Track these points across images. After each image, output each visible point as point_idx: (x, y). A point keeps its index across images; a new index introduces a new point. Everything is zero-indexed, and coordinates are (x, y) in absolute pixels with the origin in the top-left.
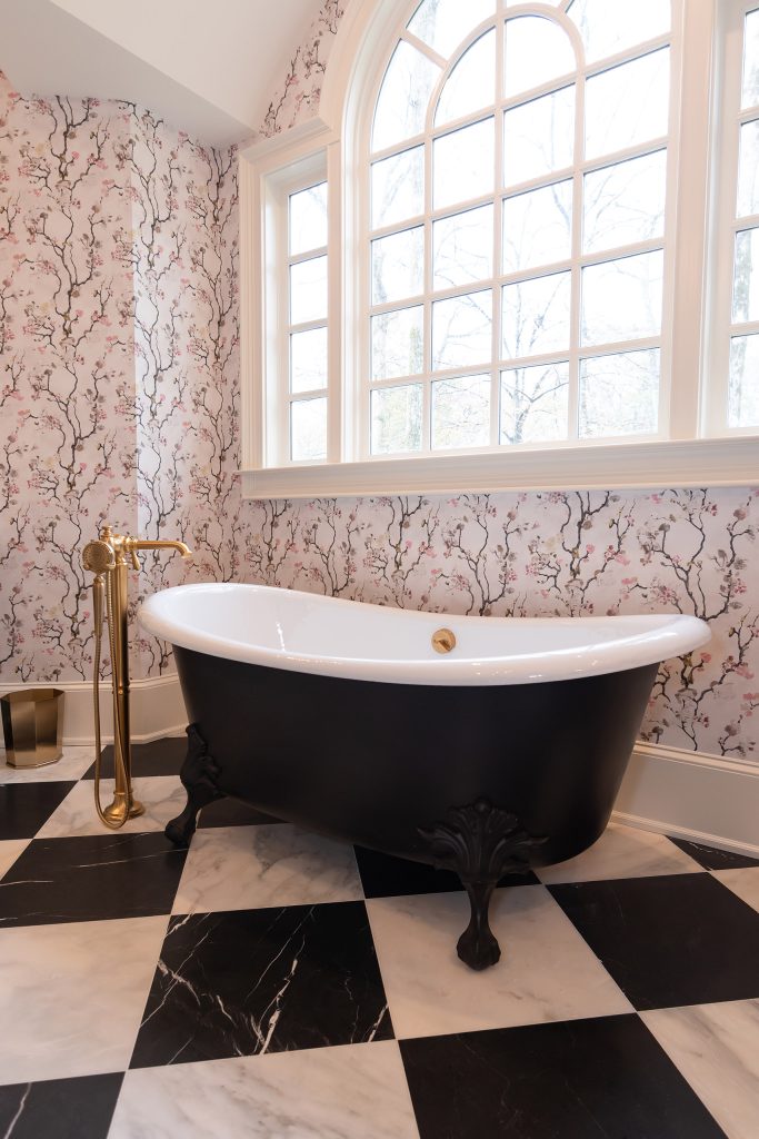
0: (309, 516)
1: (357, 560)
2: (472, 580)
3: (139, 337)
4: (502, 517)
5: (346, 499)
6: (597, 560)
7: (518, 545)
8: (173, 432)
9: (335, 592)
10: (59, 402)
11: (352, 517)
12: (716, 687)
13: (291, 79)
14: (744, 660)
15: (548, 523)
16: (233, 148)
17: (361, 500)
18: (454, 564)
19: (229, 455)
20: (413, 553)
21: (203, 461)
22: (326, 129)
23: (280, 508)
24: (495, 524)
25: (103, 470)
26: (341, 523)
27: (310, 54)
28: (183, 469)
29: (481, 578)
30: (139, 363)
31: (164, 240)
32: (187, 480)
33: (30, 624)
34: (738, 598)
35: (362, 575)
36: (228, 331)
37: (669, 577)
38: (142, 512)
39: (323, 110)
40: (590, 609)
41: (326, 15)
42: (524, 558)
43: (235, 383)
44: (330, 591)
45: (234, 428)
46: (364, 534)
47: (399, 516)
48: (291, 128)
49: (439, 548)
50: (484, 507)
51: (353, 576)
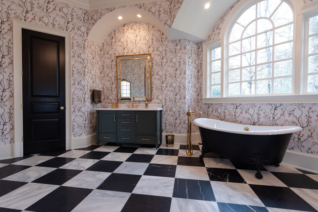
0: (216, 107)
1: (226, 115)
2: (251, 119)
3: (187, 77)
4: (258, 108)
5: (224, 104)
6: (279, 115)
7: (261, 113)
8: (191, 92)
9: (222, 120)
10: (174, 88)
11: (225, 107)
12: (306, 140)
13: (214, 31)
14: (312, 135)
15: (268, 110)
16: (201, 42)
17: (227, 104)
18: (247, 116)
19: (199, 95)
20: (238, 114)
21: (195, 96)
22: (221, 40)
23: (210, 105)
24: (256, 109)
25: (180, 99)
26: (223, 108)
27: (217, 27)
28: (192, 98)
29: (254, 119)
30: (187, 81)
31: (190, 60)
32: (193, 100)
33: (168, 124)
34: (310, 124)
35: (227, 117)
36: (200, 73)
37: (295, 120)
38: (186, 105)
39: (220, 36)
40: (277, 125)
41: (221, 20)
42: (262, 115)
43: (201, 83)
44: (220, 119)
45: (201, 91)
46: (228, 110)
47: (235, 107)
48: (213, 39)
49: (244, 113)
50: (254, 105)
51: (225, 117)
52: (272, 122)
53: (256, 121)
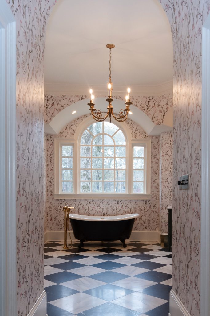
0: (70, 202)
1: (81, 209)
2: (102, 212)
4: (106, 203)
5: (78, 200)
6: (120, 208)
7: (109, 206)
11: (79, 202)
13: (66, 129)
15: (113, 204)
17: (81, 200)
18: (99, 209)
20: (91, 208)
22: (74, 140)
23: (63, 201)
24: (105, 204)
26: (77, 204)
27: (70, 127)
29: (103, 211)
35: (81, 212)
36: (50, 168)
37: (128, 210)
40: (119, 215)
42: (110, 208)
43: (51, 177)
45: (51, 186)
46: (82, 205)
47: (89, 202)
48: (66, 137)
49: (96, 207)
50: (103, 201)
51: (80, 212)
52: (116, 213)
53: (105, 213)
